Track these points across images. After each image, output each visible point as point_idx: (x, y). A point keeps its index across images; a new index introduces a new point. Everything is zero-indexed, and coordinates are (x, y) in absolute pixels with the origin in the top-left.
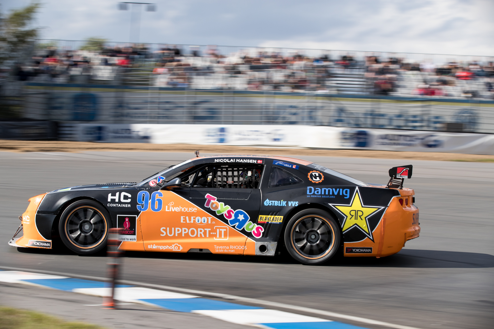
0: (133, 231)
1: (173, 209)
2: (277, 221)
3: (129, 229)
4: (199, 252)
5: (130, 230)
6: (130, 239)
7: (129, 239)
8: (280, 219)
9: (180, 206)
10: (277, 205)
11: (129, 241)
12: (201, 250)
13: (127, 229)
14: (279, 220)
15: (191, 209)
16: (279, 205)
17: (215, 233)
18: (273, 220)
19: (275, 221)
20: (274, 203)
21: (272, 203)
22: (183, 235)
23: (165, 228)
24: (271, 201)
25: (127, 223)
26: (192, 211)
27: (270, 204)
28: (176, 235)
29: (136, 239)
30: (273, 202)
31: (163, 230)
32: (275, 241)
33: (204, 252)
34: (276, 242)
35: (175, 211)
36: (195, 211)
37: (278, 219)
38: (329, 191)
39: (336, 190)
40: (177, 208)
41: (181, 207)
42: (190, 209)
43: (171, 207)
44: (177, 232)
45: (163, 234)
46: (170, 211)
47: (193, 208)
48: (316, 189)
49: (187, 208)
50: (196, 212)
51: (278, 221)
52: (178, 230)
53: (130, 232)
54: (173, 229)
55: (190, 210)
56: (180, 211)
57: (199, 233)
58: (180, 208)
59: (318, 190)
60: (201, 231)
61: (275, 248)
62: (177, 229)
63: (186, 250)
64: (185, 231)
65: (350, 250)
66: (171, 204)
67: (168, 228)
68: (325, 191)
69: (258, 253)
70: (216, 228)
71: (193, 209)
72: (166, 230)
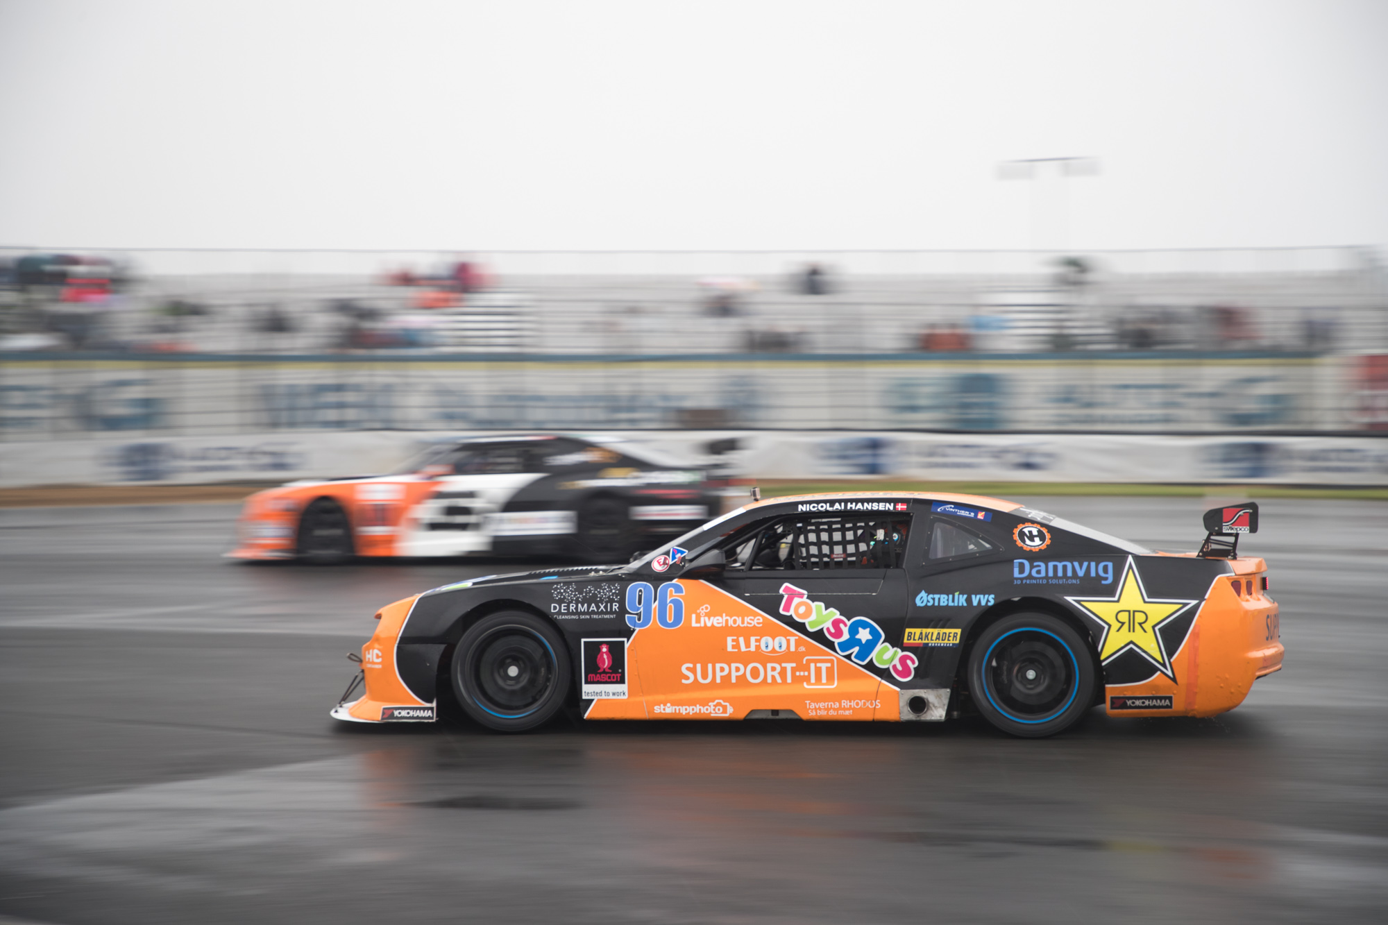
0: (620, 675)
1: (709, 619)
2: (946, 641)
3: (611, 671)
4: (770, 717)
5: (611, 673)
6: (614, 694)
7: (611, 694)
8: (954, 636)
9: (724, 615)
10: (945, 604)
11: (611, 697)
12: (775, 712)
13: (607, 670)
14: (951, 638)
15: (751, 619)
16: (951, 604)
17: (806, 674)
18: (938, 638)
19: (942, 640)
20: (939, 599)
21: (934, 599)
22: (734, 680)
23: (691, 665)
24: (931, 596)
25: (605, 656)
26: (751, 624)
27: (928, 601)
28: (718, 680)
29: (626, 694)
30: (937, 596)
31: (688, 669)
32: (945, 687)
33: (782, 716)
34: (948, 690)
35: (713, 624)
36: (758, 623)
37: (949, 636)
38: (1065, 567)
39: (1081, 566)
40: (718, 620)
41: (726, 616)
42: (747, 619)
43: (704, 616)
44: (719, 674)
45: (687, 678)
46: (702, 625)
47: (752, 618)
48: (1035, 564)
49: (740, 618)
50: (761, 625)
51: (949, 640)
52: (722, 669)
53: (612, 678)
54: (710, 666)
55: (748, 623)
56: (724, 625)
57: (770, 673)
58: (725, 618)
59: (1039, 566)
60: (773, 669)
61: (946, 702)
62: (718, 666)
63: (741, 715)
64: (738, 669)
65: (1120, 702)
66: (705, 610)
67: (699, 666)
68: (1055, 568)
69: (908, 715)
70: (809, 661)
71: (753, 620)
72: (693, 670)
